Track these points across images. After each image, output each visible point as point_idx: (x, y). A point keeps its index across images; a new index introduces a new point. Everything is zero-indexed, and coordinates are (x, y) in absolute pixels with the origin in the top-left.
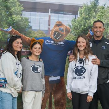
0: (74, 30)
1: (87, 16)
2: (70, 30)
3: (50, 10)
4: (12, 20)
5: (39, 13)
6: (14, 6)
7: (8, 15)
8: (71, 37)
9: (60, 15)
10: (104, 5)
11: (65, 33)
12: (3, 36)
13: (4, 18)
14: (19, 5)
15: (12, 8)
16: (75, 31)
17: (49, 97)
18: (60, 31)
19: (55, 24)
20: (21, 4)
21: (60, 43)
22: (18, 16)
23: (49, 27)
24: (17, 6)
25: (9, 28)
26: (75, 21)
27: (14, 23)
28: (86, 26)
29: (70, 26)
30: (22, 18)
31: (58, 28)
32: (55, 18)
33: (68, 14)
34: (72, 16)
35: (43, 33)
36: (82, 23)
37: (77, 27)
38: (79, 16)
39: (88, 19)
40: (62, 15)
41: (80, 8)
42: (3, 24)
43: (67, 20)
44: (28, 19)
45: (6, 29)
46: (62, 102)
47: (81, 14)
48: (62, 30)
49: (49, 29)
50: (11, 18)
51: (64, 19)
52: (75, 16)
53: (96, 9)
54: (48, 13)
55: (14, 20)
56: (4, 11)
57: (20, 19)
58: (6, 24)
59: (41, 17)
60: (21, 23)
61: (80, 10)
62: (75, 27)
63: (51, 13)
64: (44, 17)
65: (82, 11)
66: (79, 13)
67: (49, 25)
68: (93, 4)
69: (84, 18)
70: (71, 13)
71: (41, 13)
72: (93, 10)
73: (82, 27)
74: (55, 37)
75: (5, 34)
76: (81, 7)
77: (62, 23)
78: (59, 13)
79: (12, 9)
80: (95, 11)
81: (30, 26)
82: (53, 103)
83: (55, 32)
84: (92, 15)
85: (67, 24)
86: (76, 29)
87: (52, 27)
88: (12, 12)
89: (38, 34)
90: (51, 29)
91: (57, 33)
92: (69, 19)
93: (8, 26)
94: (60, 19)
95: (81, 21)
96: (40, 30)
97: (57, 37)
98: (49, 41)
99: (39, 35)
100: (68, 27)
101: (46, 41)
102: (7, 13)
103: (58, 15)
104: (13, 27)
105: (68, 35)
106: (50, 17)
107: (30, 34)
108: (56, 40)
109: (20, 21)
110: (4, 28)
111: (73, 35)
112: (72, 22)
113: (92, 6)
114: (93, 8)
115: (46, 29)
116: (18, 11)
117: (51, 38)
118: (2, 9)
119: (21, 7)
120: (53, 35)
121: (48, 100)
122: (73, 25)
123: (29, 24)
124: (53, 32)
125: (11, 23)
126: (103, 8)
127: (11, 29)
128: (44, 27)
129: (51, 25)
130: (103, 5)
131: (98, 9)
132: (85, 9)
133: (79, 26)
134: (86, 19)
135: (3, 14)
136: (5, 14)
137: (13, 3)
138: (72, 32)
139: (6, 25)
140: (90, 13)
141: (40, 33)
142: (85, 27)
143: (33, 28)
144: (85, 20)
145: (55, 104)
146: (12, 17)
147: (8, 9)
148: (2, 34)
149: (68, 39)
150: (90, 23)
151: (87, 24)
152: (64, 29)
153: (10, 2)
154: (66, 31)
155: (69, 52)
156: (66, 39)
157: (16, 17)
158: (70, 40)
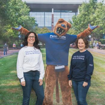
0: (74, 26)
1: (87, 13)
3: (53, 9)
4: (21, 20)
5: (44, 13)
6: (22, 8)
7: (18, 16)
8: (72, 32)
9: (62, 13)
10: (103, 2)
11: (66, 28)
12: (14, 33)
13: (15, 19)
14: (26, 7)
15: (21, 10)
16: (76, 26)
18: (62, 27)
20: (28, 6)
21: (62, 37)
22: (26, 16)
23: (52, 24)
24: (25, 8)
25: (19, 27)
26: (75, 18)
27: (23, 22)
28: (86, 21)
29: (71, 22)
30: (29, 18)
31: (60, 24)
32: (58, 16)
33: (69, 12)
34: (73, 13)
35: (47, 30)
36: (82, 19)
37: (77, 22)
38: (78, 13)
39: (87, 15)
40: (64, 13)
41: (79, 6)
42: (14, 23)
43: (68, 17)
44: (35, 18)
45: (16, 28)
47: (81, 11)
48: (64, 26)
49: (52, 25)
50: (20, 19)
51: (66, 16)
52: (75, 13)
53: (95, 6)
54: (51, 12)
55: (23, 20)
56: (14, 13)
57: (28, 18)
58: (17, 23)
59: (46, 16)
60: (29, 22)
61: (79, 8)
62: (75, 23)
63: (54, 12)
64: (48, 15)
65: (81, 8)
67: (53, 23)
68: (92, 2)
69: (83, 14)
70: (71, 11)
72: (92, 7)
73: (82, 22)
74: (58, 32)
75: (16, 32)
76: (81, 5)
77: (64, 20)
79: (21, 11)
80: (93, 7)
81: (36, 24)
82: (60, 88)
83: (58, 28)
84: (91, 12)
85: (69, 20)
86: (77, 25)
87: (55, 24)
88: (21, 13)
89: (43, 31)
90: (54, 26)
91: (59, 29)
92: (70, 16)
93: (18, 25)
94: (62, 16)
95: (81, 17)
96: (45, 27)
97: (59, 32)
98: (53, 36)
99: (44, 31)
100: (69, 23)
101: (51, 36)
102: (17, 15)
103: (60, 13)
104: (22, 26)
105: (70, 30)
106: (53, 15)
107: (37, 31)
109: (27, 20)
110: (15, 27)
111: (74, 30)
112: (73, 19)
113: (91, 3)
114: (92, 5)
115: (50, 26)
116: (26, 12)
118: (13, 11)
119: (28, 8)
121: (55, 86)
122: (73, 21)
123: (36, 22)
124: (56, 28)
125: (21, 22)
126: (102, 5)
127: (21, 27)
128: (48, 24)
129: (54, 22)
130: (101, 2)
131: (97, 6)
132: (85, 6)
133: (79, 22)
134: (85, 15)
135: (14, 15)
136: (15, 15)
137: (21, 6)
138: (73, 27)
139: (17, 25)
140: (89, 10)
141: (45, 30)
142: (85, 23)
143: (39, 25)
144: (85, 17)
146: (21, 17)
147: (17, 11)
148: (13, 32)
149: (69, 34)
150: (90, 18)
151: (86, 20)
152: (66, 25)
153: (19, 5)
154: (67, 27)
155: (71, 45)
156: (68, 33)
157: (24, 18)
158: (72, 34)
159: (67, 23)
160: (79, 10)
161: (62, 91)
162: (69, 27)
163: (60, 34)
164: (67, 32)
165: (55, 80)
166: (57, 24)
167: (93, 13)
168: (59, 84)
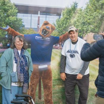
0: (58, 28)
1: (68, 17)
2: (54, 28)
3: (39, 12)
4: (9, 20)
5: (30, 15)
6: (11, 9)
8: (55, 33)
9: (47, 16)
10: (82, 8)
11: (51, 30)
12: (2, 33)
13: (3, 19)
14: (15, 8)
15: (9, 10)
16: (59, 28)
17: (38, 81)
18: (47, 29)
19: (43, 24)
21: (47, 38)
22: (14, 17)
23: (38, 26)
24: (14, 9)
25: (6, 27)
26: (59, 21)
27: (11, 23)
28: (67, 24)
29: (55, 25)
30: (17, 19)
31: (45, 26)
32: (43, 19)
33: (53, 15)
34: (56, 16)
35: (33, 31)
36: (64, 22)
37: (60, 25)
38: (62, 17)
39: (69, 19)
40: (49, 16)
41: (63, 10)
42: (2, 23)
43: (52, 20)
44: (22, 19)
45: (4, 27)
46: (49, 86)
47: (64, 15)
48: (49, 28)
49: (38, 27)
50: (8, 19)
51: (50, 19)
52: (59, 17)
53: (75, 11)
54: (38, 14)
55: (11, 20)
56: (3, 13)
57: (16, 19)
58: (4, 23)
59: (32, 18)
60: (16, 22)
61: (62, 12)
62: (58, 26)
63: (40, 14)
64: (35, 17)
66: (62, 14)
67: (38, 24)
68: (73, 7)
69: (66, 18)
70: (56, 15)
71: (32, 15)
72: (73, 12)
73: (64, 25)
74: (43, 33)
75: (4, 32)
76: (64, 9)
77: (49, 22)
78: (46, 15)
79: (9, 12)
80: (74, 12)
81: (23, 25)
82: (42, 86)
83: (43, 30)
84: (72, 16)
85: (53, 23)
86: (59, 27)
87: (41, 25)
88: (9, 14)
89: (29, 32)
90: (40, 27)
92: (54, 19)
93: (6, 25)
94: (47, 19)
95: (64, 21)
96: (31, 28)
97: (44, 34)
98: (38, 37)
99: (31, 32)
100: (53, 25)
101: (36, 37)
102: (5, 15)
103: (45, 16)
104: (10, 26)
105: (53, 32)
106: (39, 17)
107: (23, 32)
108: (43, 36)
110: (2, 27)
111: (57, 32)
112: (56, 21)
113: (72, 8)
114: (73, 10)
115: (36, 27)
116: (14, 13)
117: (40, 35)
119: (16, 10)
120: (41, 32)
121: (38, 84)
122: (57, 24)
123: (23, 23)
124: (42, 29)
125: (8, 23)
126: (81, 10)
127: (8, 27)
128: (34, 26)
129: (40, 24)
130: (81, 8)
131: (77, 11)
132: (67, 11)
133: (62, 25)
134: (67, 19)
135: (2, 15)
136: (4, 16)
137: (10, 6)
138: (56, 29)
139: (4, 25)
140: (70, 14)
141: (31, 31)
142: (66, 26)
143: (26, 27)
144: (67, 20)
145: (44, 87)
146: (9, 18)
147: (6, 12)
148: (1, 31)
149: (53, 36)
150: (71, 22)
151: (68, 23)
152: (50, 27)
153: (8, 6)
155: (54, 46)
156: (52, 35)
157: (12, 18)
158: (55, 36)
159: (52, 25)
160: (63, 14)
161: (44, 89)
162: (53, 29)
163: (45, 36)
164: (51, 33)
165: (38, 78)
166: (43, 26)
167: (74, 17)
168: (42, 82)
